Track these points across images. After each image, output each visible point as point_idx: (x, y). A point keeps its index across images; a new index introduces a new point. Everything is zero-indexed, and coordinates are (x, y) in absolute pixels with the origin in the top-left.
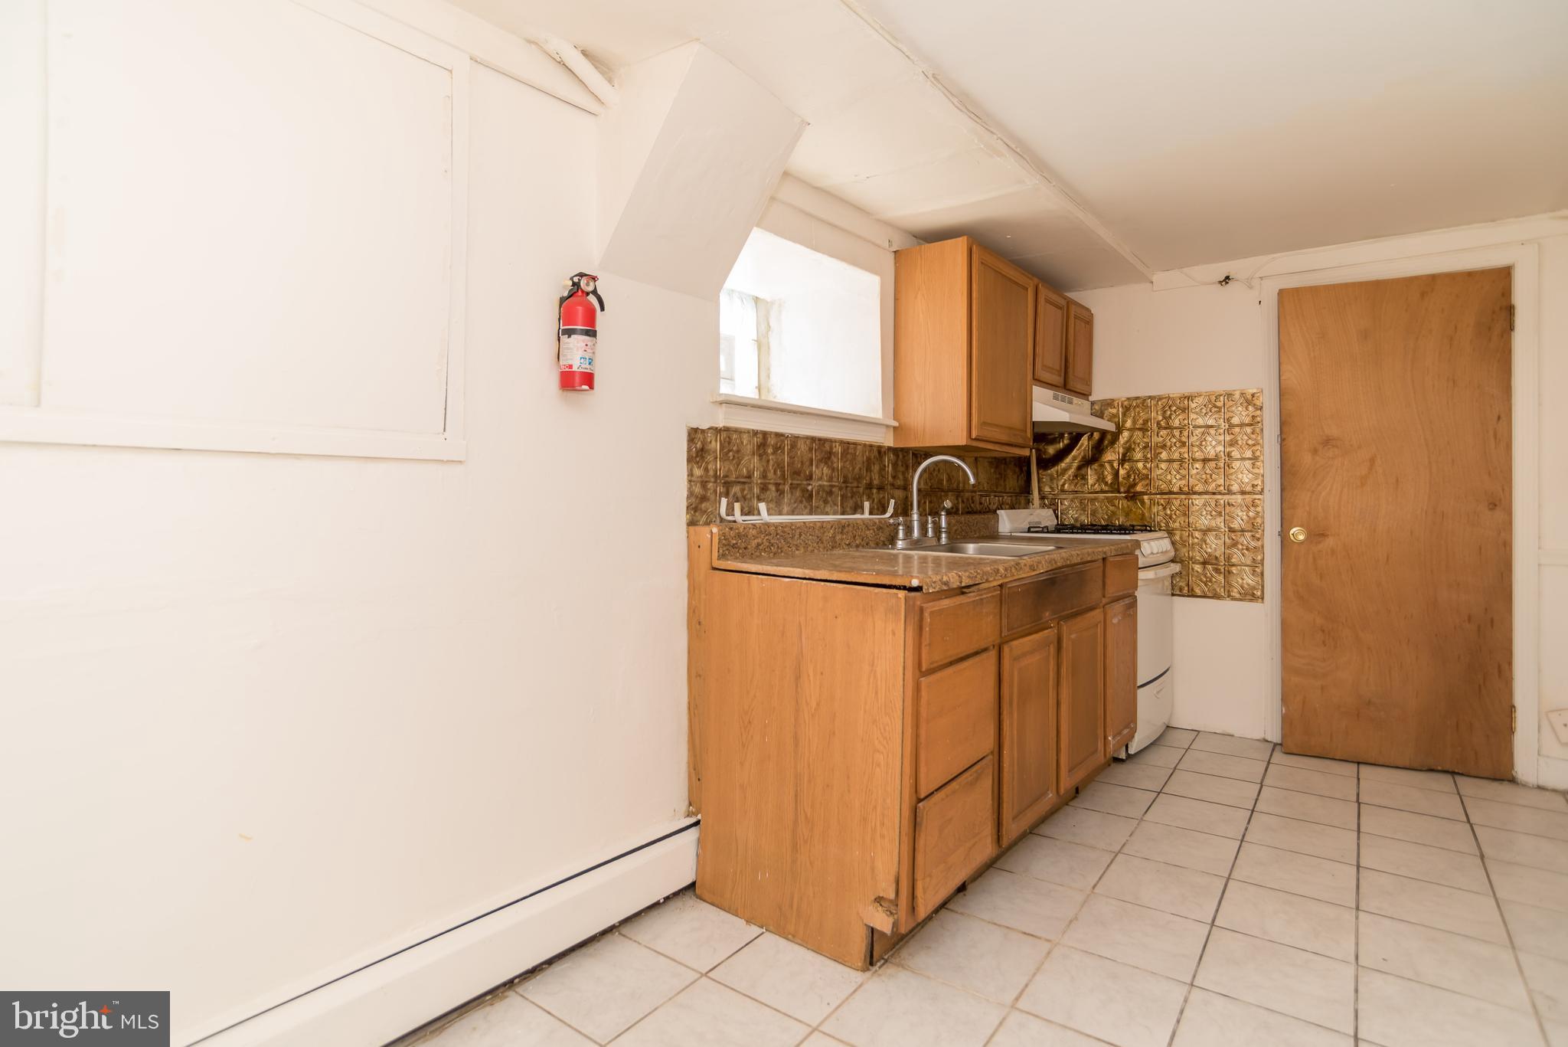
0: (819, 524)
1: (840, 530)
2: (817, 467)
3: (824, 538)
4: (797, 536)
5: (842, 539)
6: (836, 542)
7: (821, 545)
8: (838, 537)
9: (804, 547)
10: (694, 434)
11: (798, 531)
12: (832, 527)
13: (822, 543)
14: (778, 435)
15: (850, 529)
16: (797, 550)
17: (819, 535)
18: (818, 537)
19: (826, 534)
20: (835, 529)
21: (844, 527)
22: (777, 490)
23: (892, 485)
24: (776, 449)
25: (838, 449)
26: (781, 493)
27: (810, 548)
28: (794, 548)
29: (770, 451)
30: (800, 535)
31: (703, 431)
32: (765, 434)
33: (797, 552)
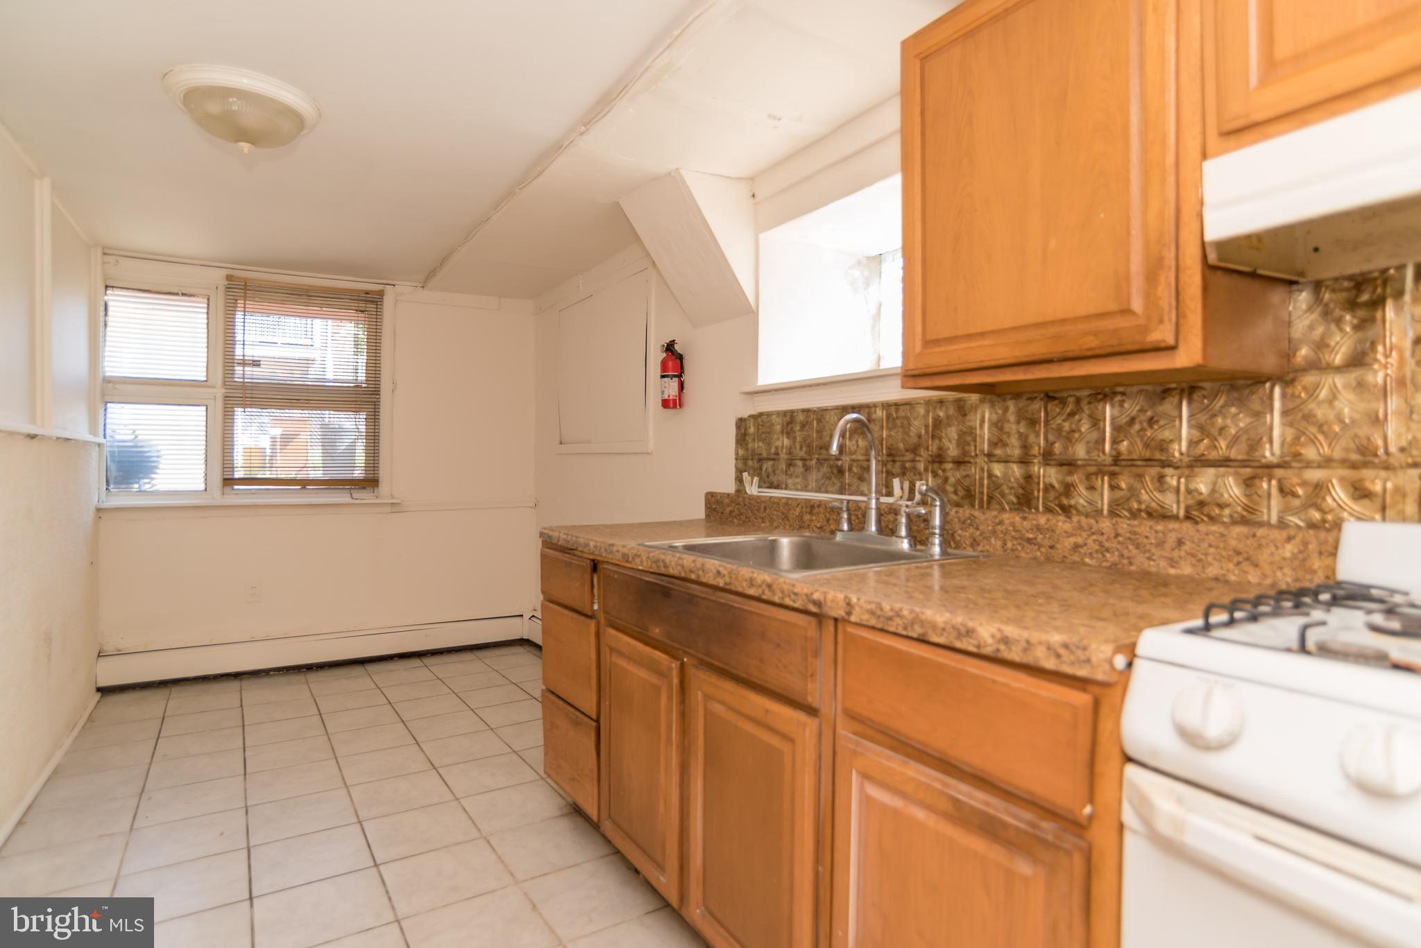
0: (784, 501)
1: (808, 510)
2: (850, 438)
3: (791, 516)
4: (762, 509)
5: (811, 521)
6: (804, 522)
7: (787, 522)
8: (807, 517)
9: (770, 521)
10: (741, 423)
11: (763, 505)
12: (798, 505)
13: (788, 520)
14: (804, 411)
15: (822, 510)
16: (763, 522)
17: (784, 511)
18: (783, 514)
19: (792, 512)
20: (802, 508)
21: (812, 507)
22: (804, 465)
23: (990, 455)
24: (803, 426)
25: (880, 413)
26: (807, 468)
27: (775, 524)
28: (760, 521)
29: (798, 428)
30: (765, 509)
31: (745, 420)
32: (792, 412)
33: (763, 525)
